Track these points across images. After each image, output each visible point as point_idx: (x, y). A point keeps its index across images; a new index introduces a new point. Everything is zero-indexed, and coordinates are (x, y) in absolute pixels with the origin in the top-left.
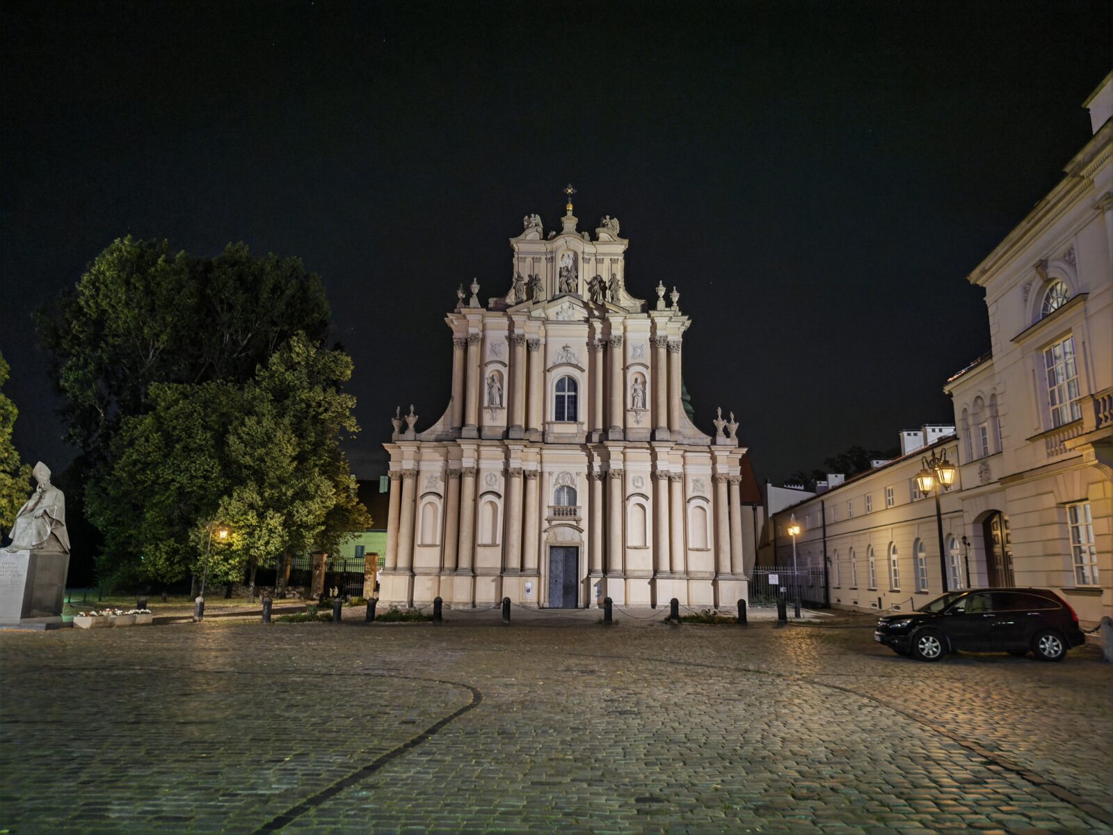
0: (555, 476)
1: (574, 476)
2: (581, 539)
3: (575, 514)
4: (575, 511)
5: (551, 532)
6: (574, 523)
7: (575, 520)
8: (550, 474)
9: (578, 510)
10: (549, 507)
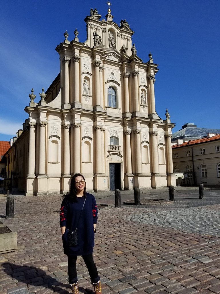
0: (110, 132)
1: (118, 132)
2: (121, 160)
5: (110, 157)
7: (119, 152)
8: (108, 130)
9: (120, 147)
10: (108, 145)
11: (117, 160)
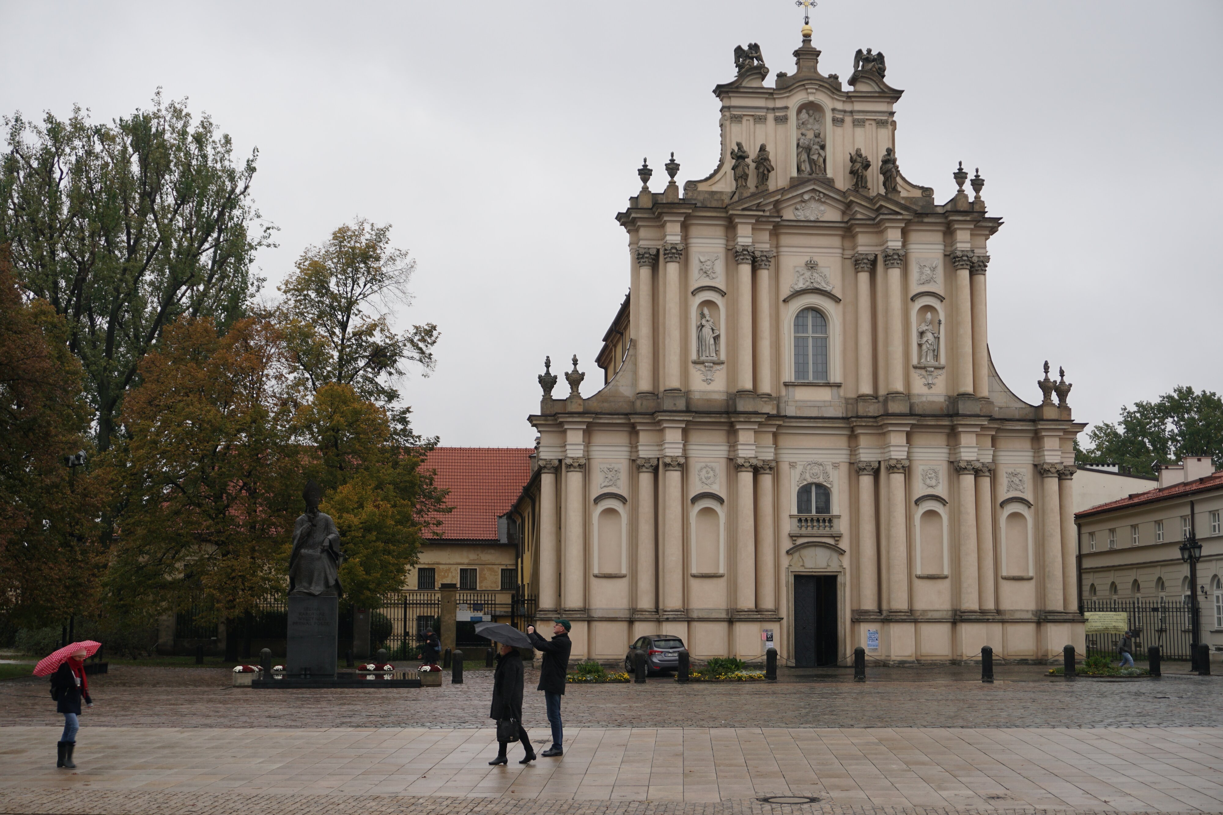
0: (799, 468)
1: (829, 469)
2: (841, 566)
3: (831, 527)
4: (830, 521)
5: (796, 555)
6: (831, 541)
7: (832, 537)
8: (792, 465)
9: (835, 521)
10: (791, 516)
11: (824, 565)
